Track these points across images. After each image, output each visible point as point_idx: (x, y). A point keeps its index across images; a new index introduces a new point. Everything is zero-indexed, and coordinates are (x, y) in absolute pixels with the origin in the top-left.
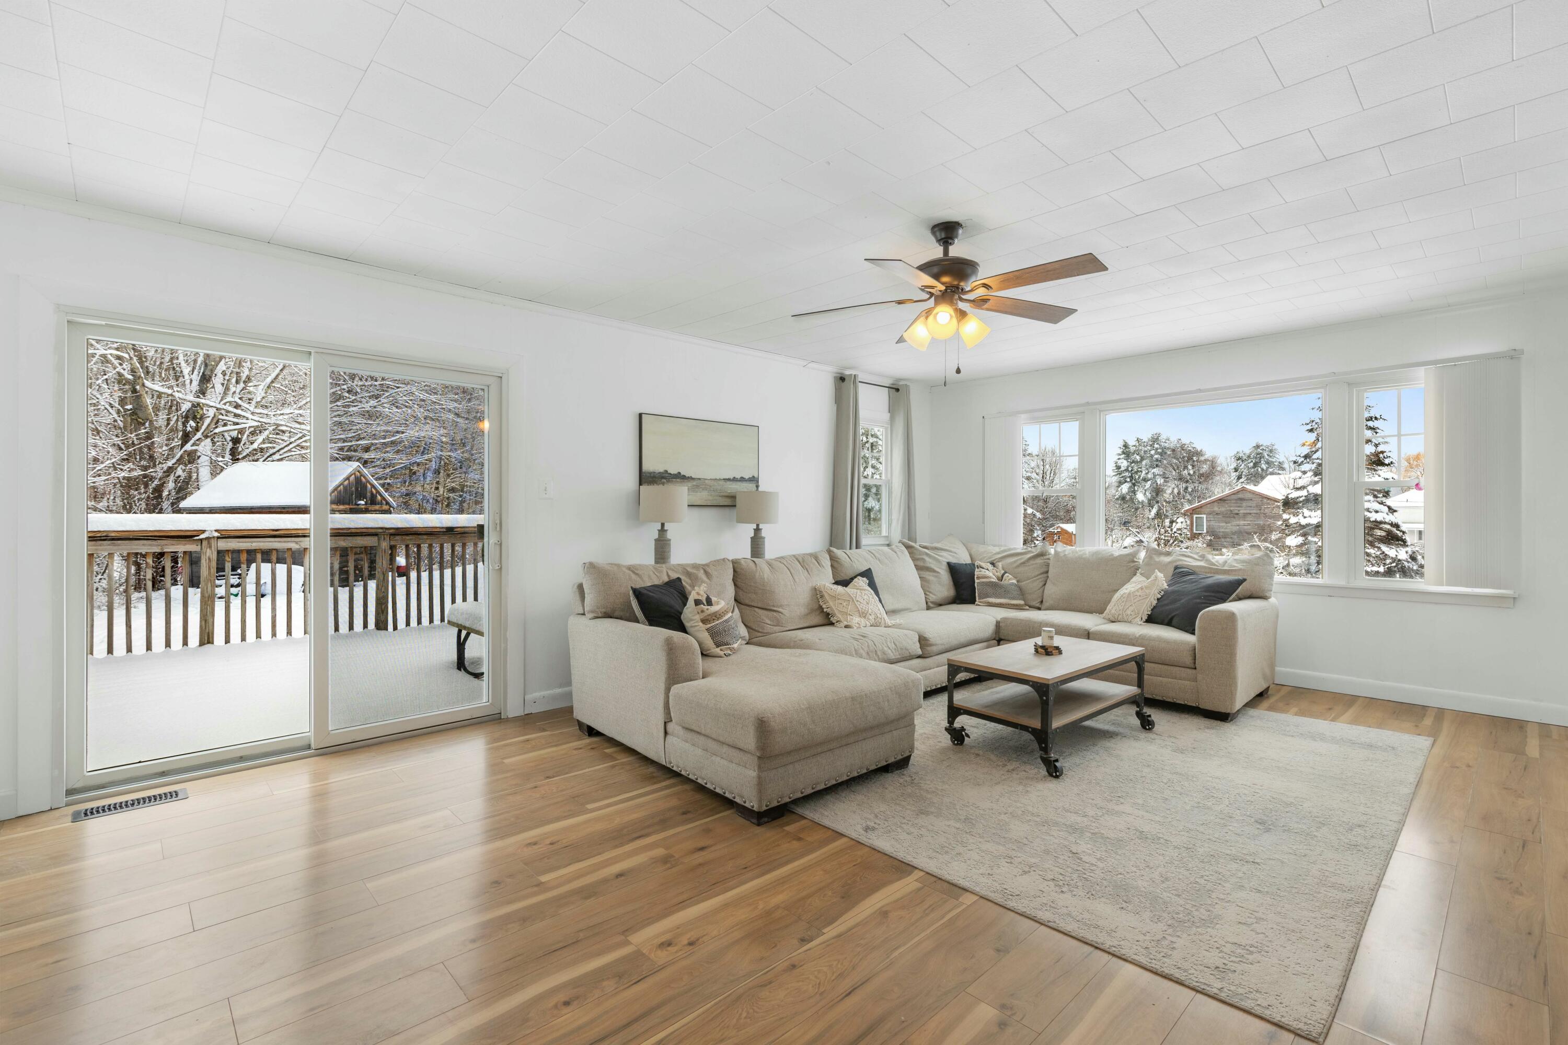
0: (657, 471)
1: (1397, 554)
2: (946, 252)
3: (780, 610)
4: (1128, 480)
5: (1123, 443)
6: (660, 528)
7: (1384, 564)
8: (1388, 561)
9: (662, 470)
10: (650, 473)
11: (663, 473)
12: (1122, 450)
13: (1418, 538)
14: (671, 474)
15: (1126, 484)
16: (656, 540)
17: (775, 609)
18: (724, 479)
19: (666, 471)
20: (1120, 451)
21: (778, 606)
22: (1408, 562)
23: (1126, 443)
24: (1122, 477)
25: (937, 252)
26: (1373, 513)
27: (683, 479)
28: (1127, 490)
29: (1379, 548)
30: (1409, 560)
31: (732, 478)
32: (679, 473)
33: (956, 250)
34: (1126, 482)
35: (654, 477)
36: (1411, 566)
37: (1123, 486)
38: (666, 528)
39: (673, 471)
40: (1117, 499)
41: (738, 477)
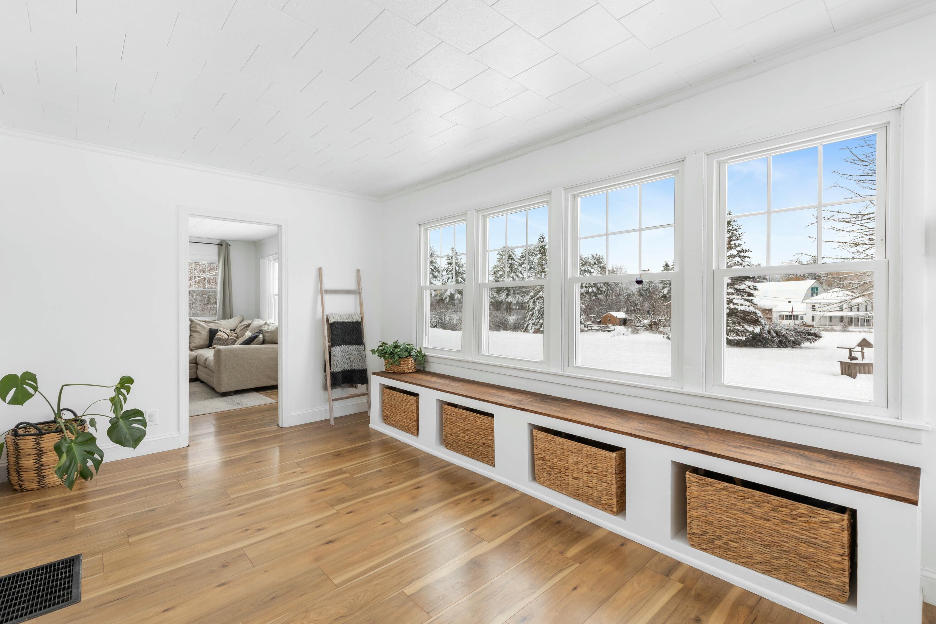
1: (754, 330)
4: (668, 286)
5: (664, 264)
7: (746, 335)
8: (748, 334)
12: (664, 268)
13: (829, 321)
15: (667, 288)
20: (663, 269)
22: (766, 334)
23: (667, 263)
24: (665, 284)
26: (740, 306)
28: (667, 292)
29: (743, 327)
30: (767, 333)
34: (667, 287)
36: (768, 337)
37: (664, 289)
40: (661, 297)
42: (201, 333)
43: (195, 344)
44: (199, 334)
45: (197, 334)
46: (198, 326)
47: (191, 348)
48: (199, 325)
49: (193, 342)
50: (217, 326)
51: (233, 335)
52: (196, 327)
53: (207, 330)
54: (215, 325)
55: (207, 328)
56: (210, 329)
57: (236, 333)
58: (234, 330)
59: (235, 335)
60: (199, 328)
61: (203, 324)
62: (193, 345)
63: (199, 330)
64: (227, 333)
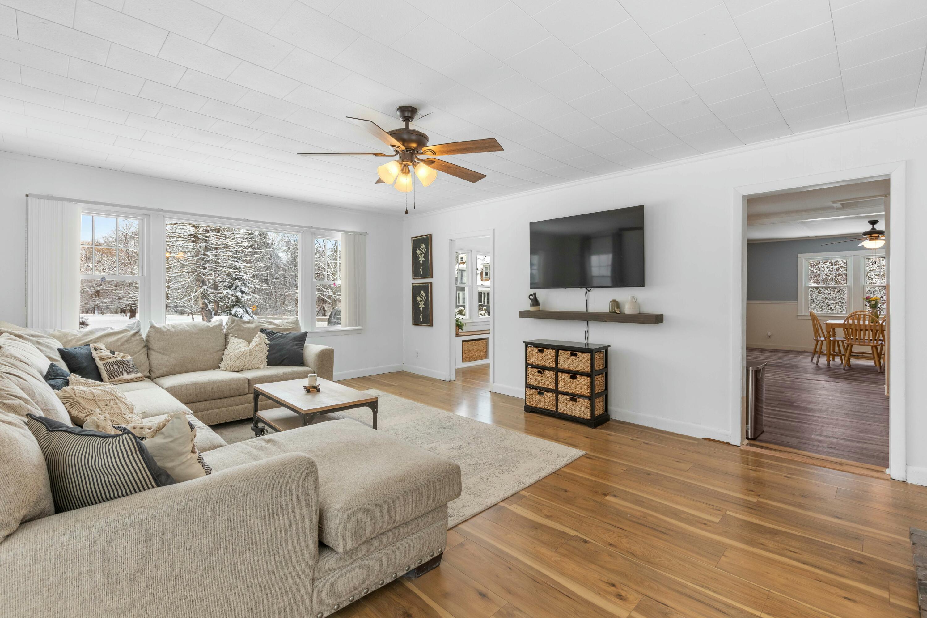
2: (407, 126)
25: (401, 125)
33: (415, 125)
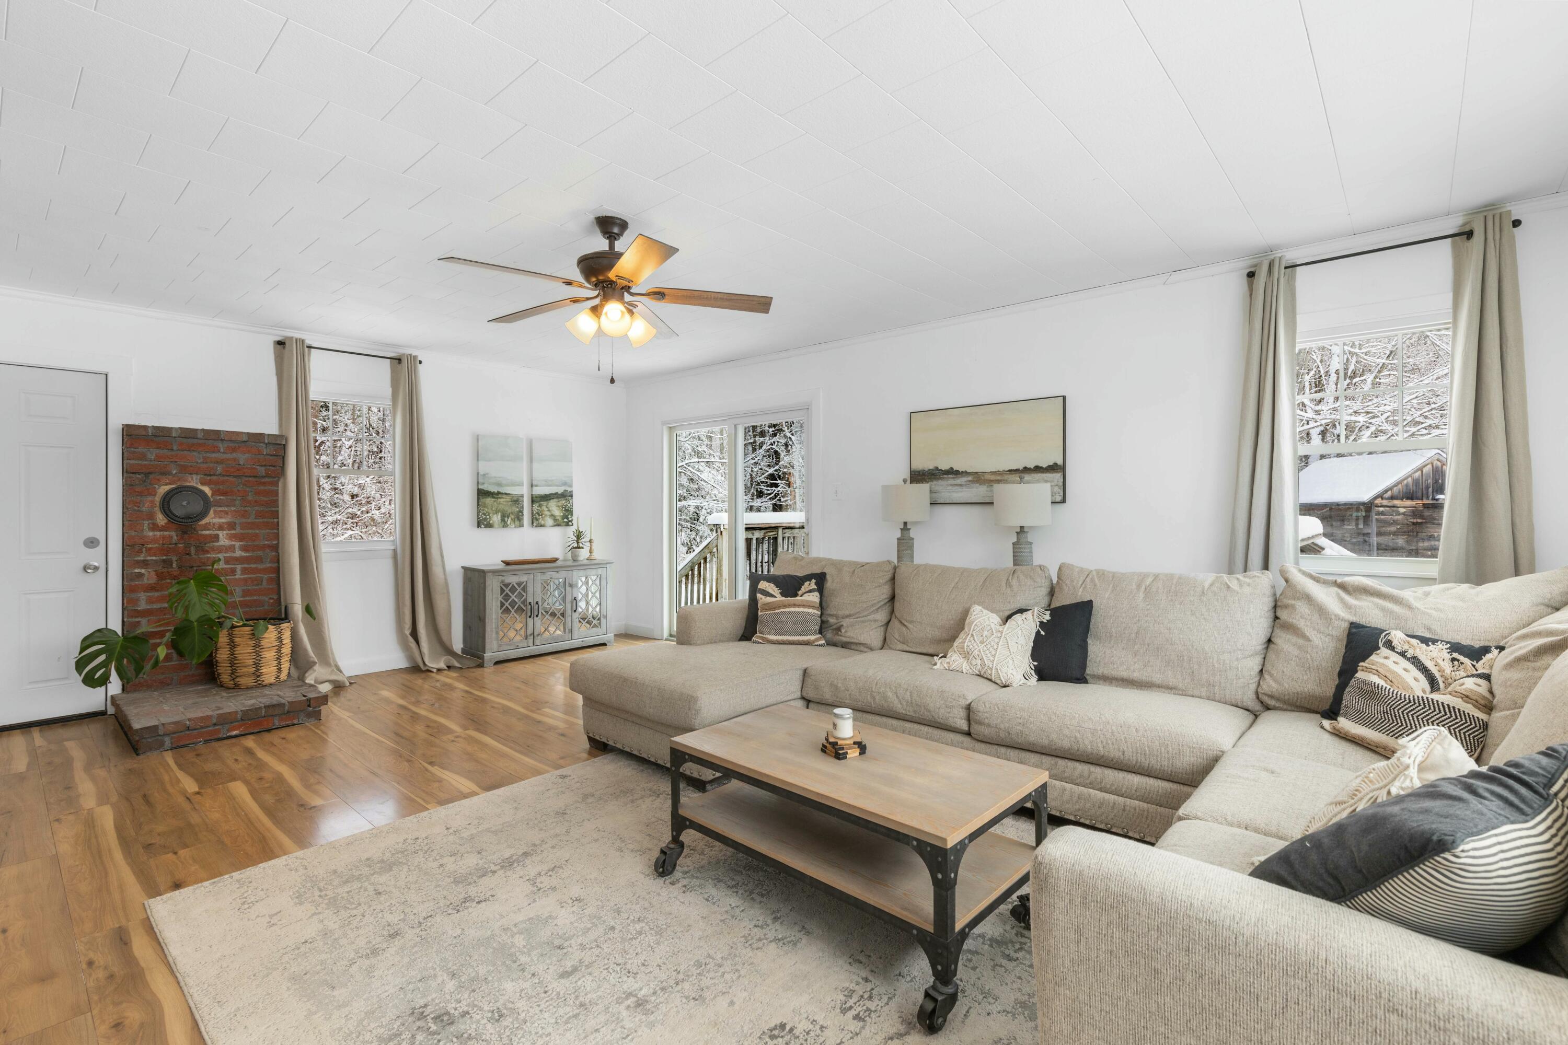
0: (926, 469)
3: (910, 626)
6: (902, 527)
9: (931, 467)
10: (919, 471)
11: (933, 470)
14: (941, 470)
16: (898, 539)
17: (906, 623)
18: (1010, 471)
19: (937, 468)
21: (911, 622)
27: (956, 474)
31: (1021, 468)
32: (952, 468)
35: (924, 474)
38: (908, 527)
39: (944, 466)
41: (1031, 465)
42: (1308, 639)
43: (1276, 681)
44: (1301, 641)
45: (1294, 639)
46: (1302, 608)
47: (1261, 696)
48: (1308, 599)
49: (1271, 676)
50: (1391, 612)
51: (1455, 686)
52: (1293, 607)
53: (1339, 630)
54: (1383, 609)
55: (1338, 618)
56: (1353, 625)
57: (1487, 677)
58: (1477, 654)
59: (1470, 684)
60: (1301, 615)
61: (1327, 597)
62: (1270, 685)
63: (1301, 624)
64: (1429, 665)
